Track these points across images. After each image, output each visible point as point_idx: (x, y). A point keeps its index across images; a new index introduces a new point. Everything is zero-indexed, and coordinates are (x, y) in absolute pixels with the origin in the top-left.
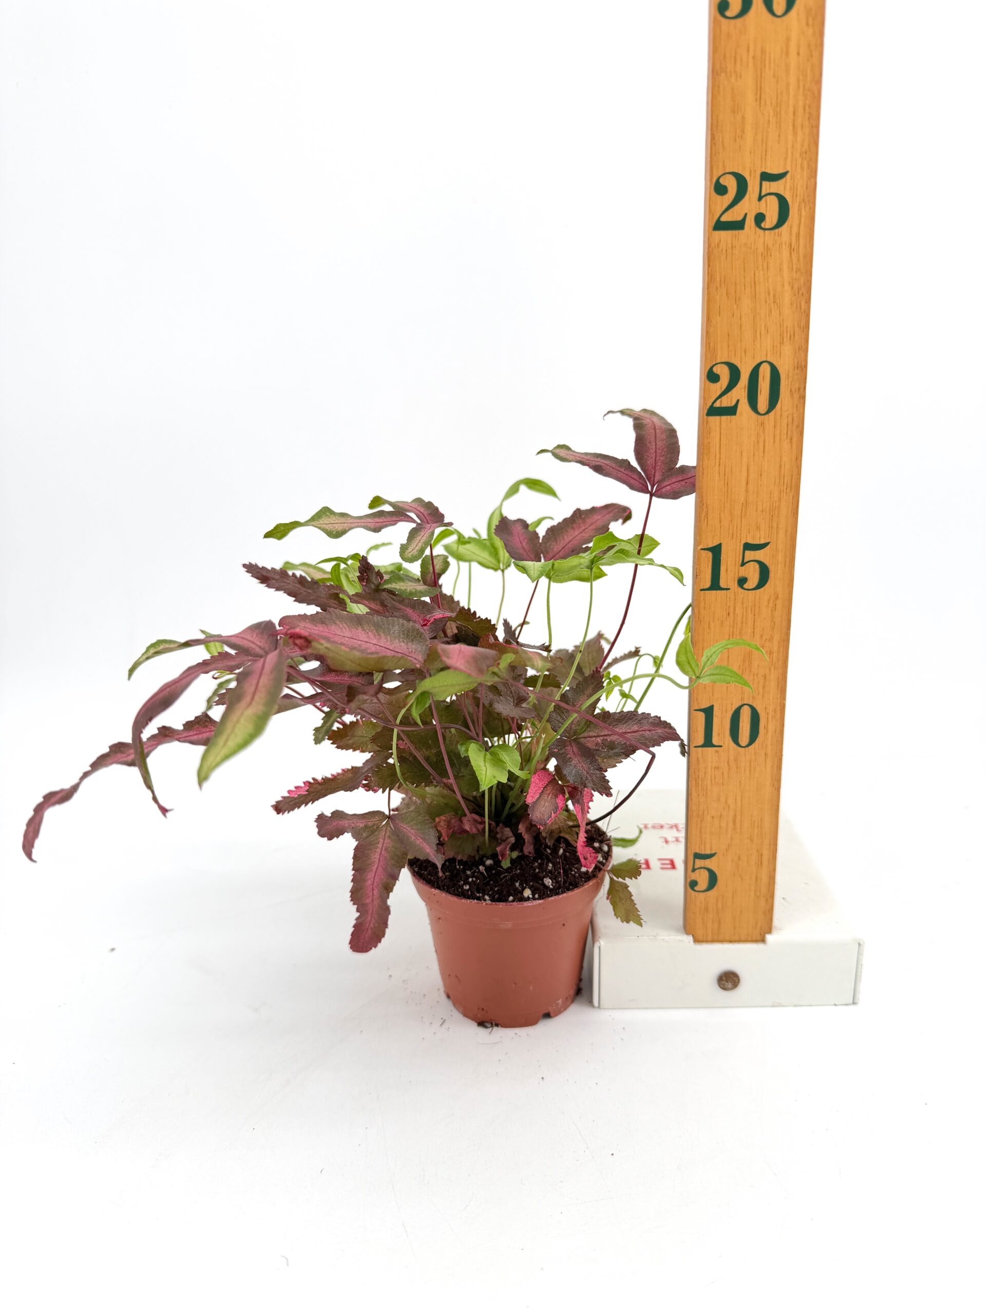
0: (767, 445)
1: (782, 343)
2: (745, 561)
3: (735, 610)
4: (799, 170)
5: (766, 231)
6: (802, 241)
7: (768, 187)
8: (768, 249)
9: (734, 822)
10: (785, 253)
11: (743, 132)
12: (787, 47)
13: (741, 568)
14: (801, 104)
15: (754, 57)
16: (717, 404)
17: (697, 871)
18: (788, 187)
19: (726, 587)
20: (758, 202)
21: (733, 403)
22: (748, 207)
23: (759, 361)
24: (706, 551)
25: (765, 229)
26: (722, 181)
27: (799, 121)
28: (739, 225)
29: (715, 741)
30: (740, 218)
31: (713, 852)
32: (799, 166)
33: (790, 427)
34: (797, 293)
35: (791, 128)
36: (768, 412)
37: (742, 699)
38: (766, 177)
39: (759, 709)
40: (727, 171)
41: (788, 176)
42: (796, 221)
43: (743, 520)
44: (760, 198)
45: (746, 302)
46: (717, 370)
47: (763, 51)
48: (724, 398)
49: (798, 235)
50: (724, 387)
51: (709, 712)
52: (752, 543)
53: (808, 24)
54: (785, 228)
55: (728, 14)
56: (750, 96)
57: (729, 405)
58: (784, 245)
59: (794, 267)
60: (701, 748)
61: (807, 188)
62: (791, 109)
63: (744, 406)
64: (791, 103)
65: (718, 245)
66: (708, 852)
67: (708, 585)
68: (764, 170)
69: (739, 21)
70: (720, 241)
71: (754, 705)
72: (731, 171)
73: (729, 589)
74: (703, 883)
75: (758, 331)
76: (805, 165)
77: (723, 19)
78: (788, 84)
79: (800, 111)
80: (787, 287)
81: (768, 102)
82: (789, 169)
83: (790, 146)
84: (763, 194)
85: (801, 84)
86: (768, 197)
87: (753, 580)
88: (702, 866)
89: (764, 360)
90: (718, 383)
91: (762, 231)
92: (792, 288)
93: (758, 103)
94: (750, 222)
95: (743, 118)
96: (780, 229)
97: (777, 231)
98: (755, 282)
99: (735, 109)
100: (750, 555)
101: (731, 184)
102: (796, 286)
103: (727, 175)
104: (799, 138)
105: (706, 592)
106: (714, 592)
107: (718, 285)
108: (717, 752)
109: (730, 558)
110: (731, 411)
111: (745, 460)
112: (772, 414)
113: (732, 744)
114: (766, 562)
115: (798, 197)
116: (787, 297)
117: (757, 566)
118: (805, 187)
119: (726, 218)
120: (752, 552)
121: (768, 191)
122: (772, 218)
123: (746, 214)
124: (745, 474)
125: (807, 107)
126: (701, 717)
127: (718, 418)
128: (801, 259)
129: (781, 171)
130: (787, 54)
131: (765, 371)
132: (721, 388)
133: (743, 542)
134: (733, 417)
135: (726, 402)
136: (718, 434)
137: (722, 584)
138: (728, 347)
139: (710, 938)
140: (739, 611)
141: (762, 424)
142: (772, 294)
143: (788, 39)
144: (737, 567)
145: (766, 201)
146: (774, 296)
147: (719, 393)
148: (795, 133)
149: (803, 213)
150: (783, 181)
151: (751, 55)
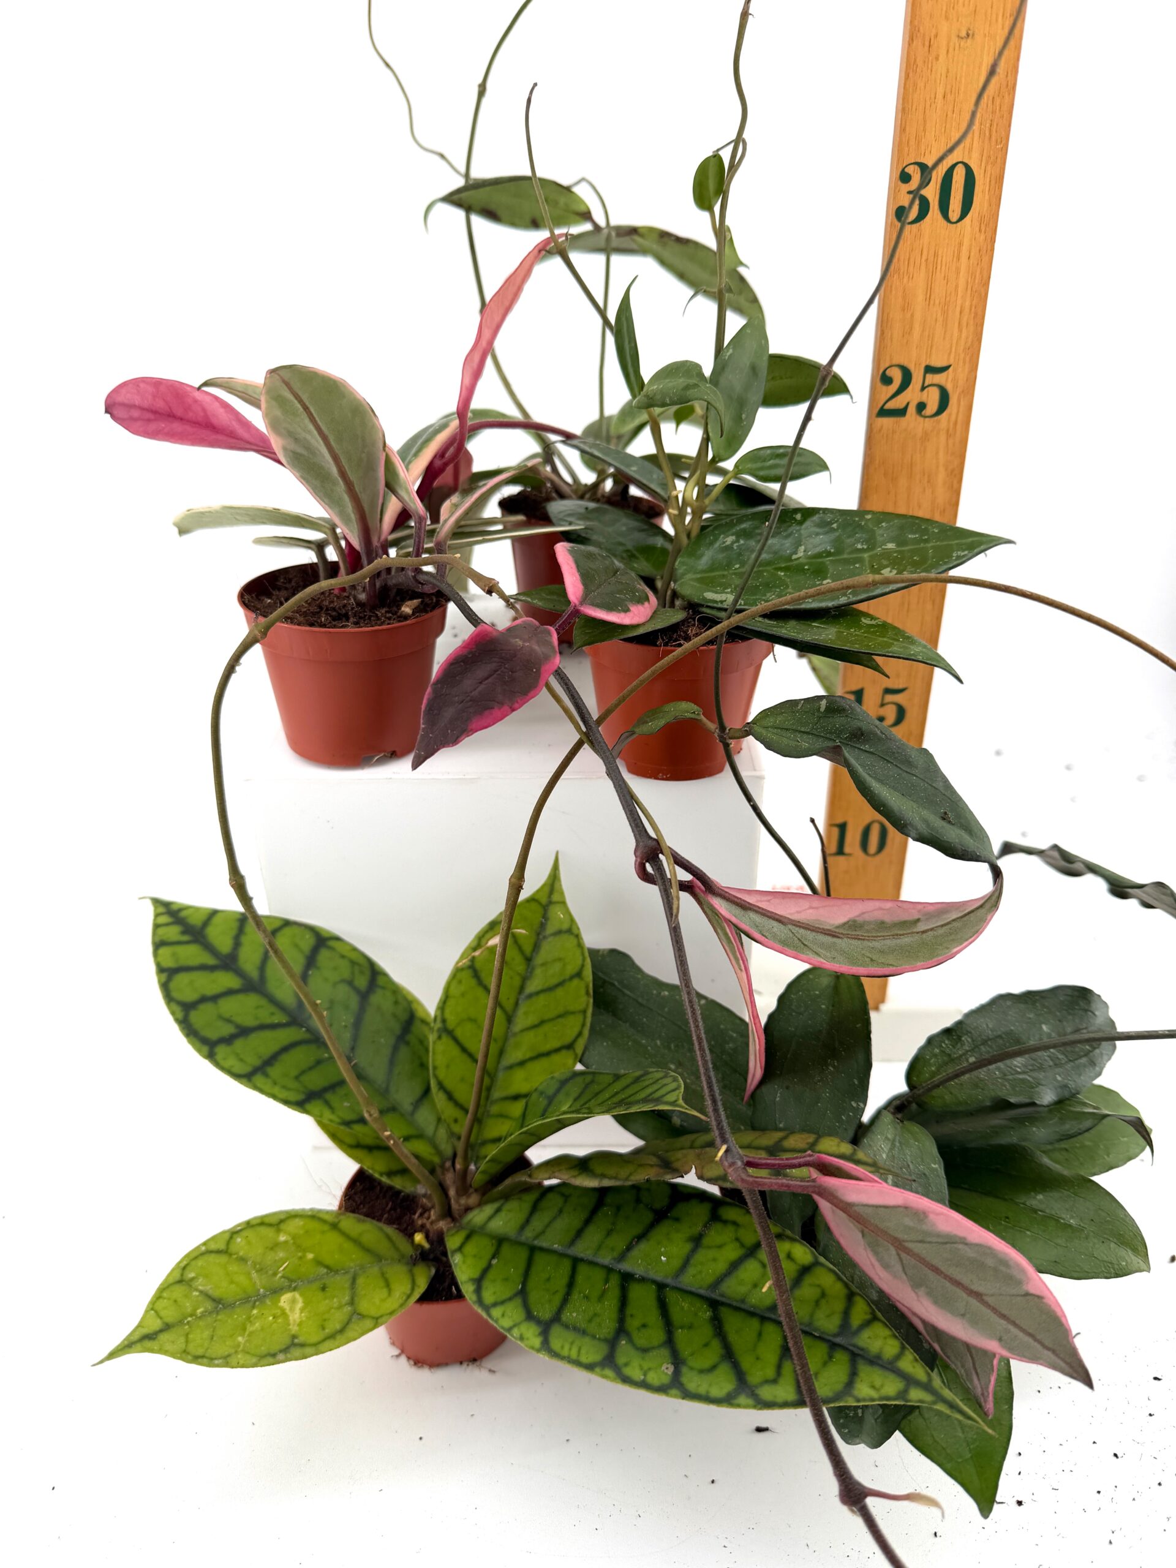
0: (911, 606)
2: (885, 702)
4: (961, 365)
5: (927, 419)
6: (959, 427)
7: (931, 378)
8: (927, 434)
10: (943, 438)
11: (911, 328)
12: (959, 252)
13: (881, 708)
14: (968, 303)
15: (926, 260)
18: (950, 379)
20: (920, 393)
22: (912, 396)
25: (925, 417)
26: (888, 373)
27: (965, 319)
28: (901, 412)
29: (847, 850)
30: (902, 406)
32: (961, 361)
34: (950, 474)
35: (956, 325)
37: (874, 817)
38: (929, 369)
40: (894, 363)
41: (951, 368)
42: (955, 411)
44: (923, 388)
45: (902, 482)
47: (936, 255)
49: (956, 423)
51: (843, 828)
52: (891, 690)
53: (980, 231)
54: (944, 416)
56: (920, 297)
58: (942, 430)
59: (950, 450)
61: (967, 380)
62: (958, 309)
64: (959, 302)
65: (880, 429)
68: (927, 363)
69: (915, 226)
70: (882, 426)
72: (897, 363)
76: (967, 359)
77: (899, 224)
78: (957, 286)
79: (967, 310)
80: (942, 469)
81: (937, 302)
82: (951, 362)
83: (954, 342)
84: (926, 384)
85: (969, 287)
86: (930, 388)
91: (922, 418)
92: (946, 469)
93: (928, 302)
94: (912, 409)
95: (912, 315)
96: (940, 417)
97: (936, 418)
98: (912, 464)
99: (906, 307)
100: (889, 698)
101: (897, 376)
102: (950, 468)
103: (893, 368)
104: (964, 335)
107: (877, 466)
108: (848, 859)
109: (871, 699)
113: (862, 854)
114: (903, 704)
115: (959, 389)
116: (941, 476)
117: (895, 707)
119: (890, 405)
120: (891, 696)
121: (930, 383)
122: (932, 406)
123: (908, 404)
125: (974, 307)
126: (836, 831)
128: (957, 443)
129: (945, 364)
130: (959, 259)
142: (927, 475)
143: (961, 244)
144: (877, 707)
145: (928, 391)
146: (929, 476)
148: (960, 331)
149: (962, 403)
150: (946, 373)
151: (924, 258)
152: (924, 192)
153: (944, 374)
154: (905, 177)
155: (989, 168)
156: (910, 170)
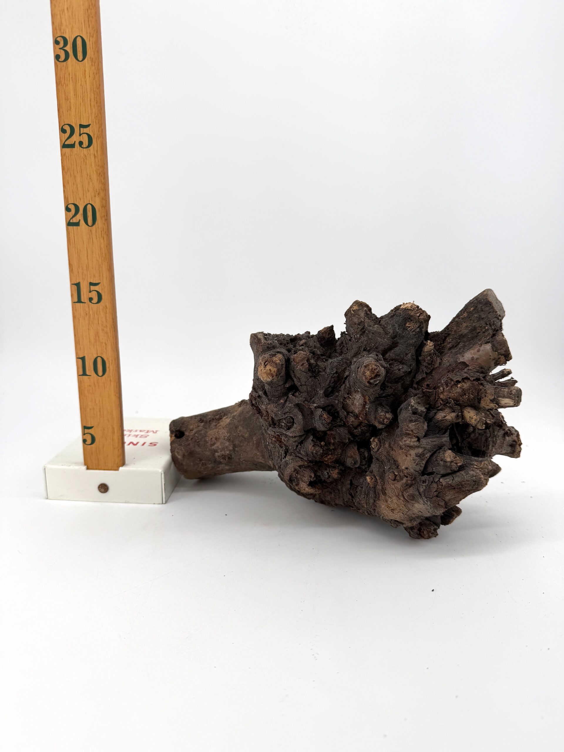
0: (94, 240)
1: (95, 196)
2: (91, 290)
3: (89, 312)
4: (94, 124)
7: (83, 130)
8: (86, 156)
9: (100, 411)
10: (92, 157)
12: (85, 74)
13: (89, 293)
14: (93, 97)
15: (72, 78)
16: (71, 221)
17: (86, 435)
18: (91, 131)
19: (84, 302)
20: (79, 137)
21: (78, 221)
22: (75, 138)
23: (86, 204)
24: (74, 285)
25: (83, 148)
26: (64, 128)
27: (92, 104)
28: (72, 146)
29: (88, 373)
30: (73, 143)
31: (92, 426)
32: (94, 122)
33: (102, 232)
34: (99, 175)
35: (90, 106)
36: (92, 226)
37: (97, 354)
38: (81, 126)
39: (105, 359)
40: (66, 124)
41: (91, 126)
42: (96, 145)
43: (88, 272)
44: (80, 135)
45: (78, 179)
46: (70, 206)
47: (75, 75)
48: (74, 219)
49: (97, 151)
50: (73, 214)
51: (83, 359)
52: (93, 282)
54: (91, 148)
55: (60, 60)
56: (72, 94)
57: (76, 222)
58: (91, 155)
59: (97, 164)
60: (81, 376)
62: (89, 99)
63: (82, 222)
65: (65, 154)
66: (90, 426)
67: (76, 300)
68: (80, 123)
69: (65, 63)
70: (66, 153)
71: (103, 357)
72: (67, 123)
73: (86, 303)
74: (89, 441)
75: (85, 191)
77: (58, 62)
78: (87, 89)
79: (93, 100)
81: (79, 95)
82: (90, 123)
83: (90, 114)
84: (81, 133)
86: (83, 135)
87: (95, 300)
88: (88, 432)
89: (89, 203)
90: (71, 213)
91: (82, 149)
92: (97, 173)
93: (75, 96)
94: (77, 145)
95: (70, 102)
96: (89, 148)
98: (81, 170)
99: (67, 99)
100: (93, 288)
101: (67, 128)
102: (98, 172)
103: (66, 125)
104: (94, 111)
105: (76, 304)
106: (79, 304)
107: (67, 171)
108: (89, 378)
109: (84, 288)
110: (77, 224)
111: (85, 247)
112: (94, 226)
113: (95, 375)
114: (100, 292)
115: (96, 135)
116: (95, 177)
117: (96, 293)
118: (98, 131)
119: (67, 143)
120: (94, 287)
121: (83, 132)
122: (86, 143)
123: (75, 141)
124: (86, 252)
125: (95, 99)
126: (80, 361)
127: (72, 227)
128: (99, 161)
129: (87, 124)
130: (85, 77)
131: (89, 208)
132: (72, 214)
133: (89, 282)
134: (78, 227)
135: (75, 220)
136: (73, 234)
137: (82, 300)
138: (73, 197)
139: (95, 468)
140: (91, 313)
141: (91, 230)
142: (89, 176)
143: (85, 71)
144: (88, 293)
145: (83, 136)
147: (71, 216)
148: (91, 109)
151: (71, 77)
152: (65, 48)
153: (88, 129)
154: (56, 42)
155: (91, 39)
156: (59, 39)
